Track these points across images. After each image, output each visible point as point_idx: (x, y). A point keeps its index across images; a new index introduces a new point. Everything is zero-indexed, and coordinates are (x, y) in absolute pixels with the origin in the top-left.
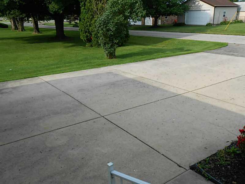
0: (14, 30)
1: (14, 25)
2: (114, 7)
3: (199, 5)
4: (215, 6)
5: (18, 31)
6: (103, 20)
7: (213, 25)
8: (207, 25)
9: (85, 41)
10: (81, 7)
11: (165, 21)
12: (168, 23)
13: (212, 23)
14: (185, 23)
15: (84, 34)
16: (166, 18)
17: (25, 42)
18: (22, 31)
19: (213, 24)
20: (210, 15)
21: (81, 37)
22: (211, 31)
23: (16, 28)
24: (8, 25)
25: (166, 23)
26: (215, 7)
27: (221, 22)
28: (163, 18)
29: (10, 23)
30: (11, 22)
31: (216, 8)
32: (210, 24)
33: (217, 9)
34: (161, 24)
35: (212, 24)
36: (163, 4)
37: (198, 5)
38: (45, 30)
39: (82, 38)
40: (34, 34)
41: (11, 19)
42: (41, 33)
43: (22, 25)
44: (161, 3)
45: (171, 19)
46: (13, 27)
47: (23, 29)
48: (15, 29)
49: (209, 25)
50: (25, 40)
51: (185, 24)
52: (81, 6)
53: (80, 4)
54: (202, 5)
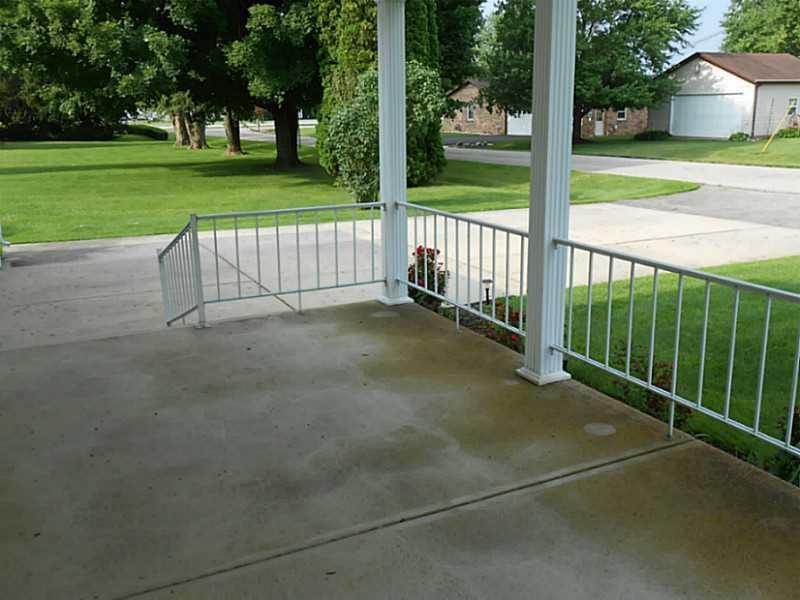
0: (181, 147)
1: (182, 133)
2: (371, 91)
3: (711, 77)
4: (756, 81)
5: (189, 148)
6: (342, 118)
7: (748, 139)
8: (731, 139)
9: (331, 171)
10: (323, 88)
11: (616, 127)
12: (627, 133)
13: (748, 131)
14: (671, 133)
15: (328, 155)
16: (622, 115)
17: (196, 173)
18: (200, 147)
19: (752, 137)
20: (743, 108)
21: (321, 161)
22: (720, 155)
23: (186, 140)
24: (169, 132)
25: (620, 131)
26: (758, 84)
27: (781, 131)
28: (611, 118)
29: (172, 127)
30: (174, 124)
31: (759, 88)
32: (741, 135)
33: (764, 91)
34: (605, 133)
35: (747, 136)
36: (590, 77)
37: (706, 77)
38: (261, 147)
39: (323, 165)
40: (227, 154)
41: (174, 115)
42: (245, 154)
43: (202, 131)
44: (586, 73)
45: (636, 120)
46: (179, 138)
47: (202, 142)
48: (184, 143)
49: (739, 139)
50: (197, 170)
51: (670, 135)
52: (323, 84)
53: (321, 81)
54: (718, 78)
